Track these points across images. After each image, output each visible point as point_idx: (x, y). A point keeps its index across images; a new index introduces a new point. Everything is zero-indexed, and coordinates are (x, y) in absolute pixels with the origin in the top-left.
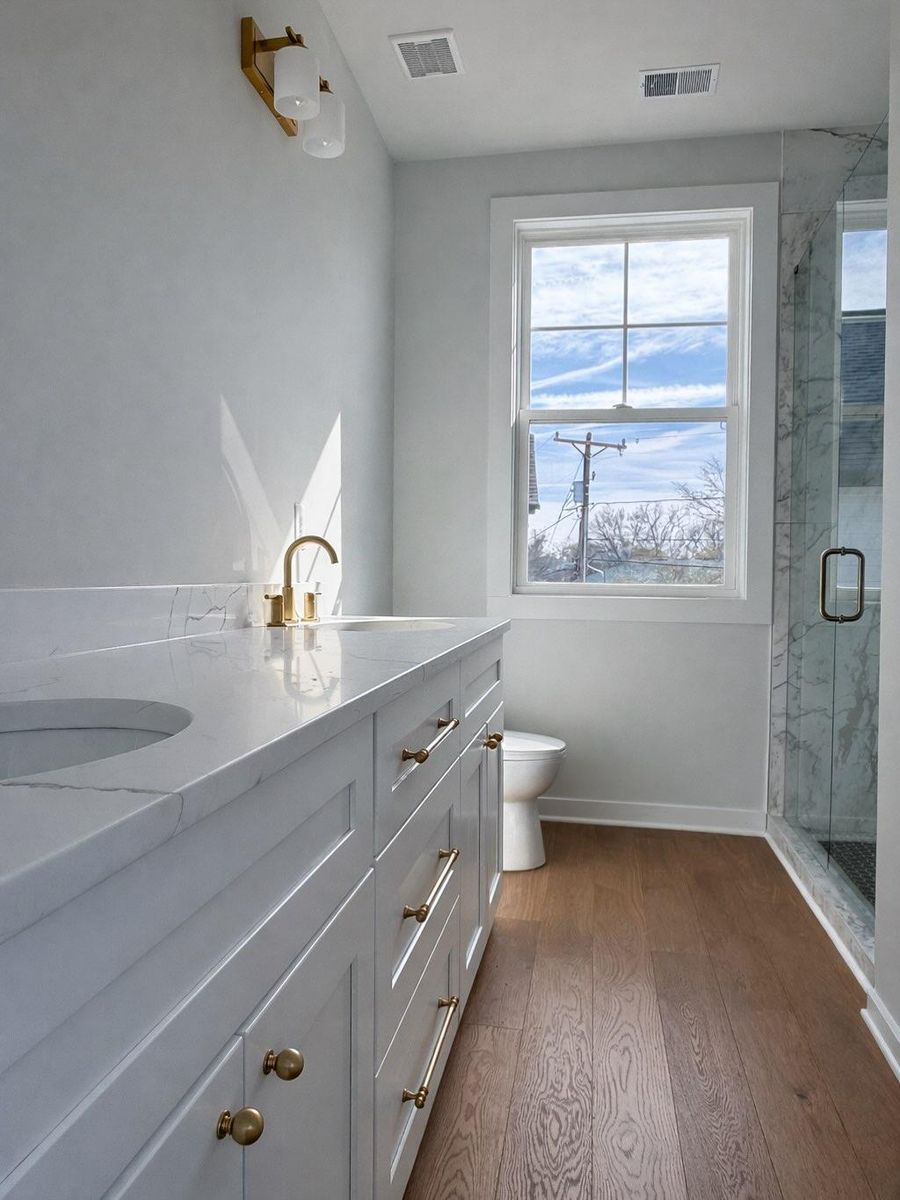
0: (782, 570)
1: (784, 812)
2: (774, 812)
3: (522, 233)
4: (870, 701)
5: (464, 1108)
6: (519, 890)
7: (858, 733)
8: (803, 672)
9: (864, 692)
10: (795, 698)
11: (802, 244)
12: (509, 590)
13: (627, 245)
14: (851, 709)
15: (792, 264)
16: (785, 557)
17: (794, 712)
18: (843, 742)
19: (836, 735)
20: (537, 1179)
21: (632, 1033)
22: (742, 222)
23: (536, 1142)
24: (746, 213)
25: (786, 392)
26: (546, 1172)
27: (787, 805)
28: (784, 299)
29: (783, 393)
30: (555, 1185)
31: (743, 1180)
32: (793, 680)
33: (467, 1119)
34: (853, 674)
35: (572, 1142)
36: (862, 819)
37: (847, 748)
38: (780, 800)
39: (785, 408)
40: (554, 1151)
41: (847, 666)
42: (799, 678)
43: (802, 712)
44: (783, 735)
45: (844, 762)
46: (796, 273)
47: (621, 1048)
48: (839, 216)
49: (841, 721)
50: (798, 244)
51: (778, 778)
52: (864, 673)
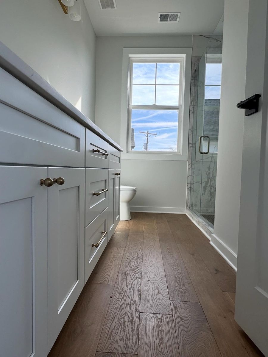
0: (190, 147)
1: (190, 208)
2: (187, 208)
3: (130, 59)
4: (210, 179)
5: (110, 261)
6: (125, 224)
7: (208, 187)
8: (195, 173)
9: (209, 178)
10: (193, 179)
11: (197, 64)
12: (126, 153)
13: (156, 63)
14: (206, 182)
15: (194, 69)
16: (191, 144)
17: (192, 182)
18: (204, 190)
19: (202, 188)
20: (128, 272)
21: (153, 247)
22: (183, 59)
23: (128, 266)
24: (184, 56)
25: (192, 102)
26: (131, 271)
27: (191, 205)
28: (192, 79)
29: (191, 102)
30: (133, 273)
31: (178, 269)
32: (192, 175)
33: (111, 263)
34: (207, 173)
35: (137, 266)
36: (208, 209)
37: (205, 191)
38: (189, 205)
39: (192, 106)
40: (133, 268)
41: (205, 171)
42: (194, 174)
43: (194, 182)
44: (190, 188)
45: (204, 195)
46: (195, 72)
47: (150, 250)
48: (206, 59)
49: (203, 185)
50: (196, 64)
51: (188, 199)
52: (209, 173)
